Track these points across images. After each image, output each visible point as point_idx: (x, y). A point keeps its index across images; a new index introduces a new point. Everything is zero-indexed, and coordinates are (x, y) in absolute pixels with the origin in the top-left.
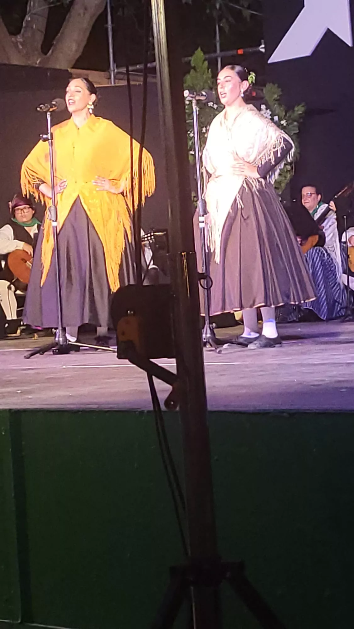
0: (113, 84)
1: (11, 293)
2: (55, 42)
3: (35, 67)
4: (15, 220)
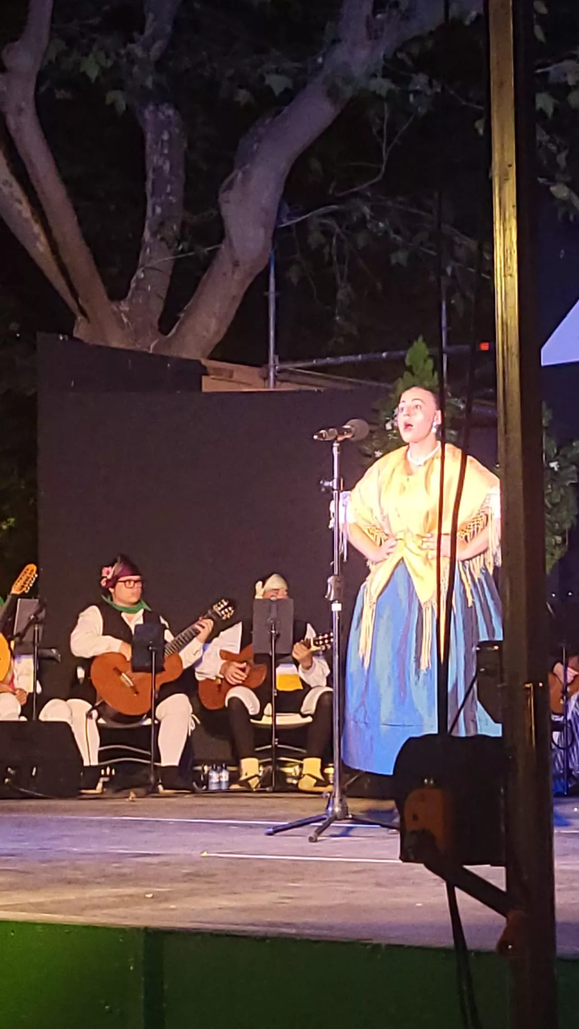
0: (272, 389)
1: (92, 724)
2: (182, 315)
3: (146, 354)
4: (108, 600)
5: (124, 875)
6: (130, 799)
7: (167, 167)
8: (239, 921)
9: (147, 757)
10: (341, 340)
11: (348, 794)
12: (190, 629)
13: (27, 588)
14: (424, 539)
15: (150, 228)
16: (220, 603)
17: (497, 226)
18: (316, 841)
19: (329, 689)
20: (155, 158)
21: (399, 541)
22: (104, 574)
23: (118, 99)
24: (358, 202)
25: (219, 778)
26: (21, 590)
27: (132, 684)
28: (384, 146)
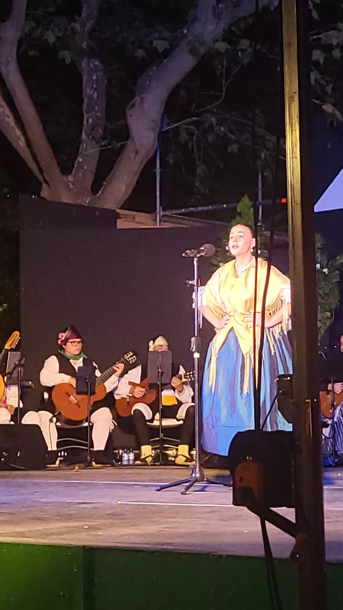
0: (158, 226)
1: (53, 425)
2: (105, 183)
3: (84, 206)
4: (62, 352)
5: (71, 515)
6: (76, 470)
7: (95, 96)
8: (140, 542)
9: (86, 445)
10: (199, 197)
11: (205, 466)
12: (110, 369)
13: (14, 346)
14: (246, 316)
15: (85, 132)
16: (128, 354)
17: (288, 128)
18: (185, 494)
19: (193, 404)
20: (88, 90)
21: (231, 317)
22: (60, 337)
23: (66, 56)
24: (209, 115)
25: (128, 457)
26: (11, 346)
27: (76, 402)
28: (224, 81)
